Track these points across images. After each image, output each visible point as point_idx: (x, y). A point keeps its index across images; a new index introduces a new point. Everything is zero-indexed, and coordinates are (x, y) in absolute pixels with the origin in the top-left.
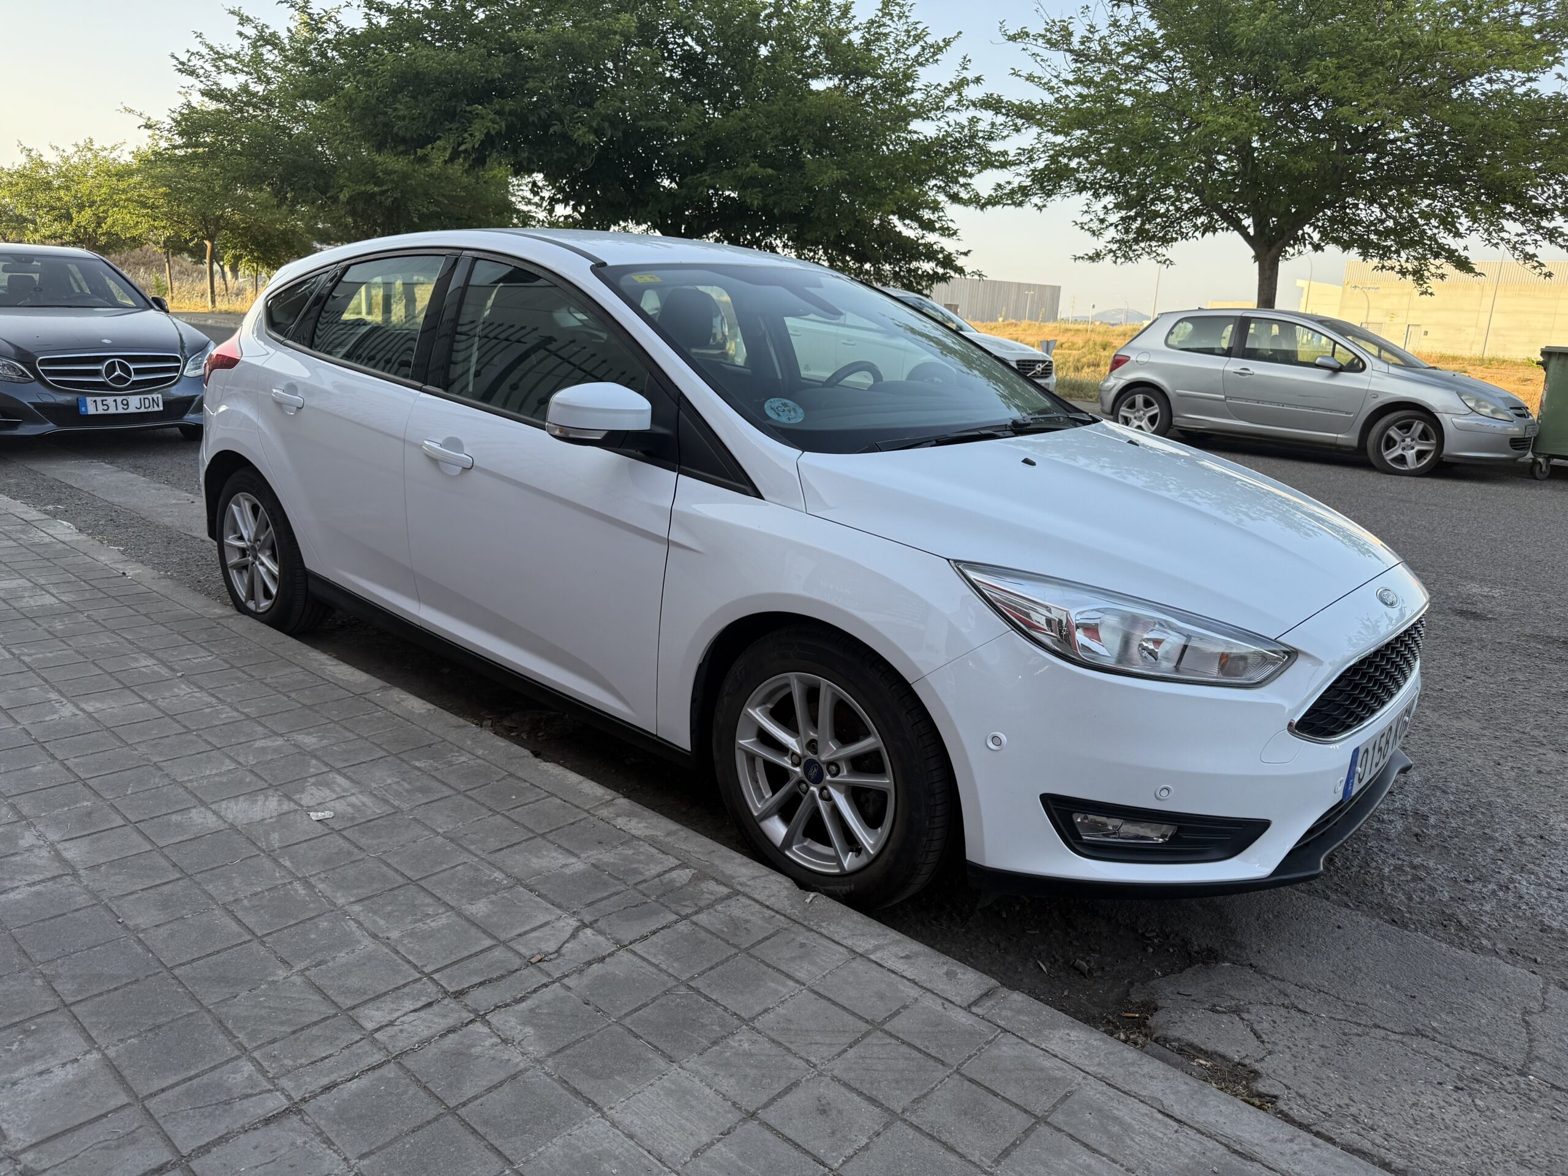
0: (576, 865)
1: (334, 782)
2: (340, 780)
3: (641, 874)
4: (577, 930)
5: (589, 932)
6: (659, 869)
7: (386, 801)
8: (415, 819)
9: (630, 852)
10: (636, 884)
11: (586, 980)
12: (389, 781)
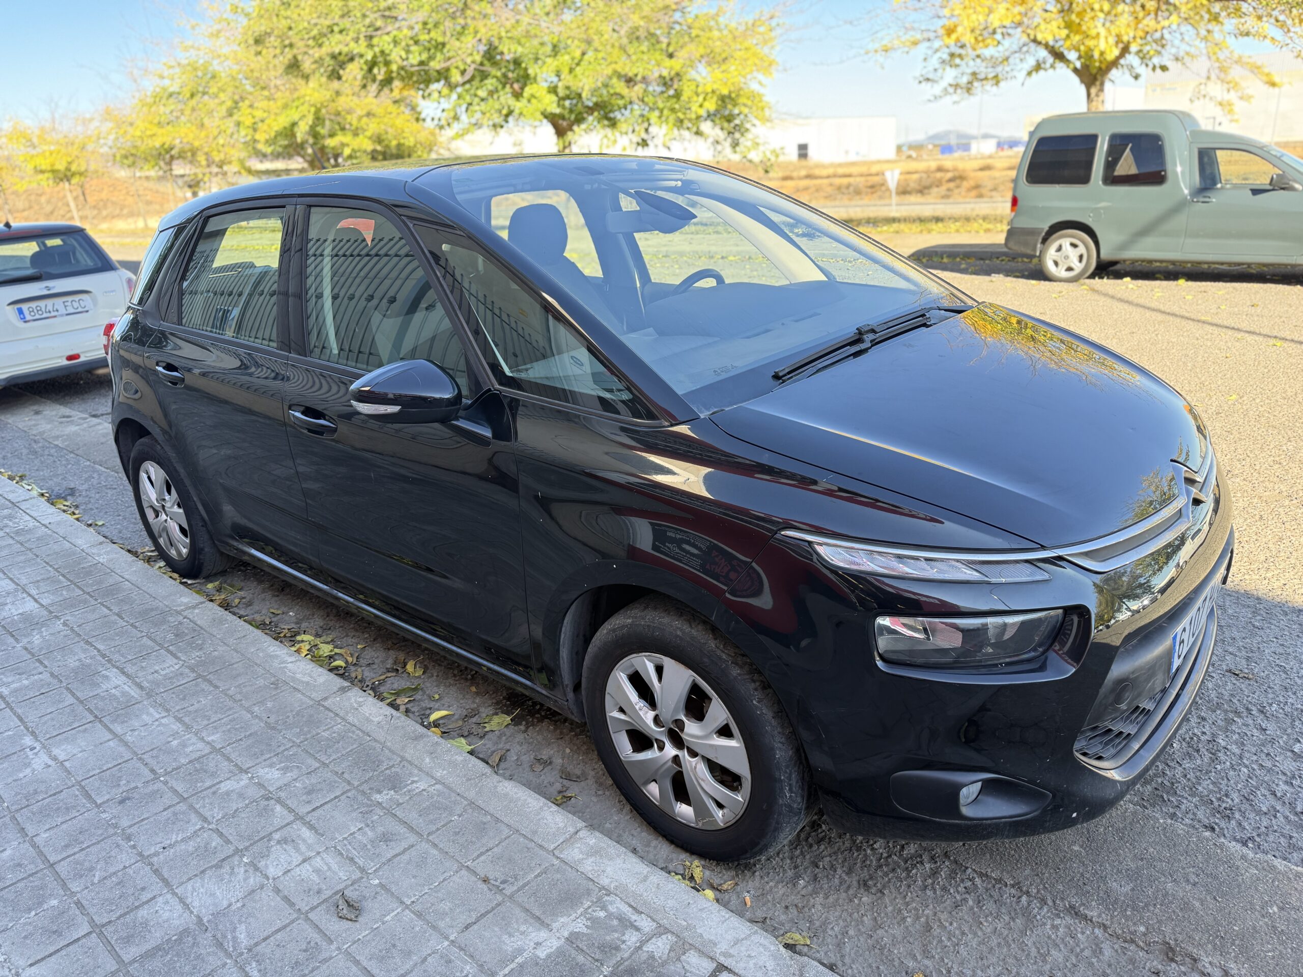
1: (299, 837)
2: (306, 833)
8: (381, 885)
12: (353, 829)
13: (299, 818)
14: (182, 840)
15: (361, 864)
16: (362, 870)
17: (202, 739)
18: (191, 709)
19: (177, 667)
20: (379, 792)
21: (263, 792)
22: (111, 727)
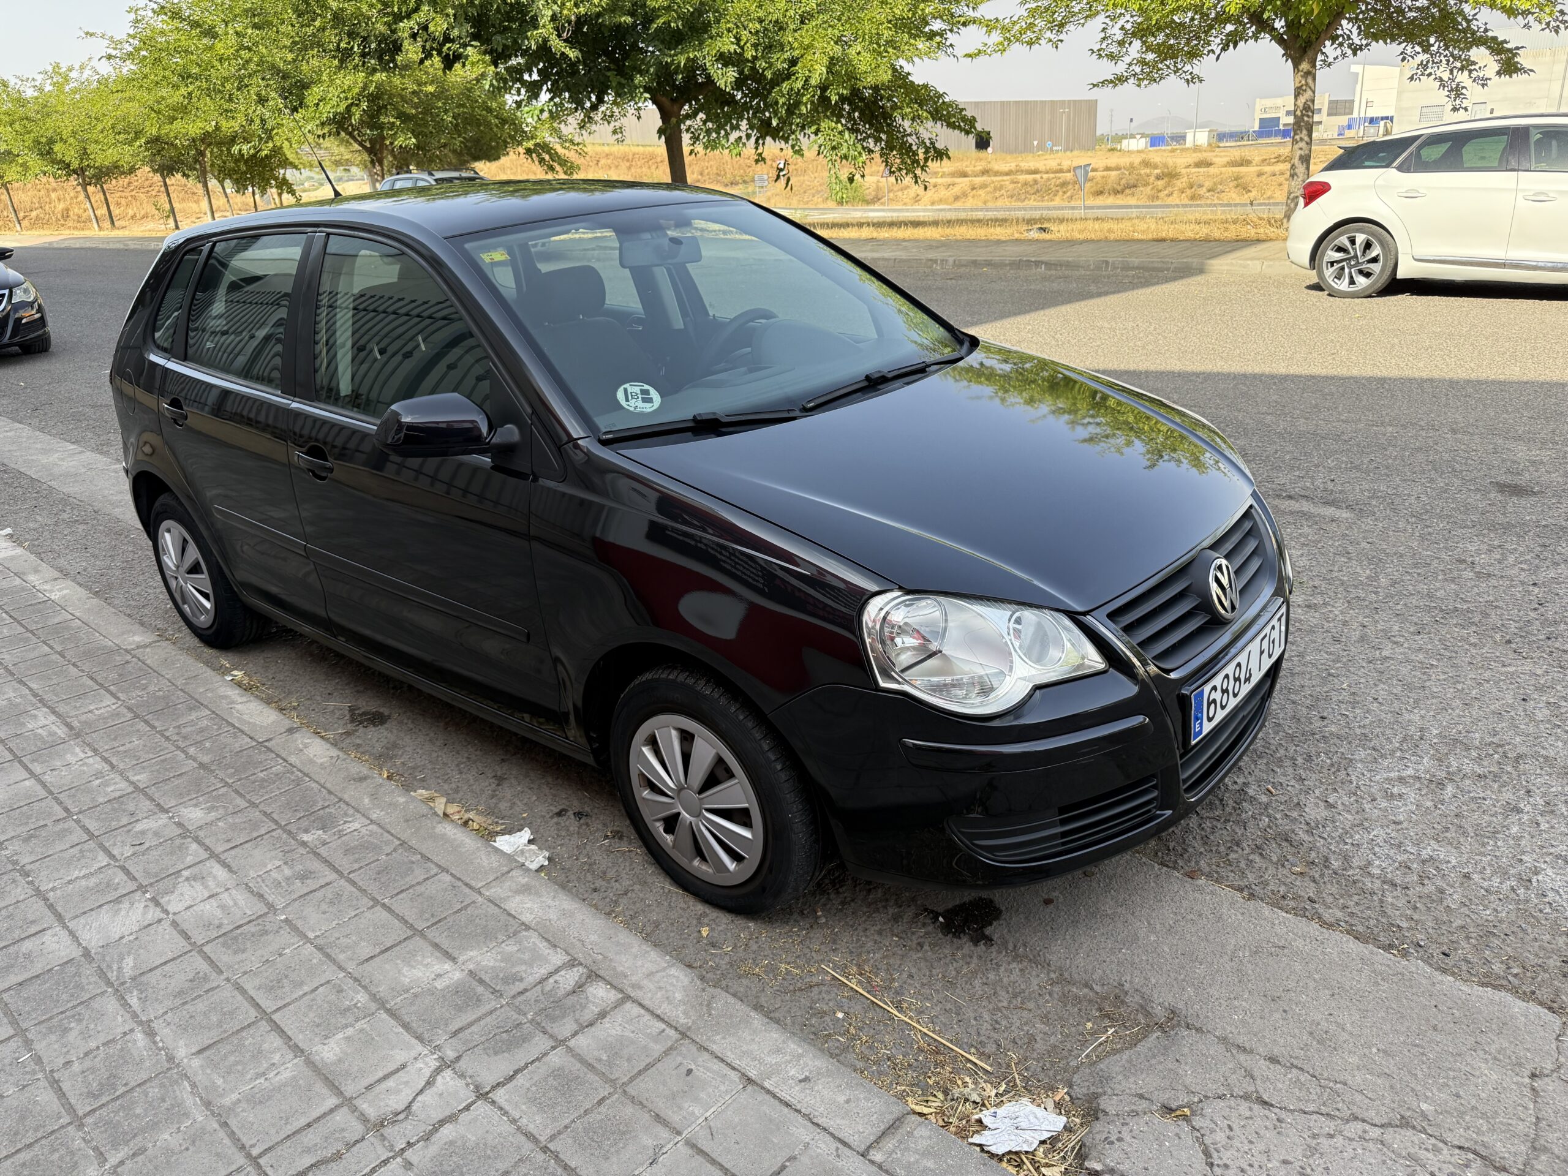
0: (451, 975)
1: (210, 875)
2: (216, 869)
3: (521, 980)
4: (438, 1071)
5: (448, 1073)
6: (543, 972)
7: (261, 897)
8: (286, 921)
9: (516, 948)
10: (514, 997)
11: (431, 1151)
12: (269, 867)
13: (213, 855)
14: (84, 877)
15: (270, 900)
16: (271, 907)
17: (127, 780)
18: (122, 748)
19: (114, 707)
20: (306, 831)
21: (181, 831)
22: (30, 766)
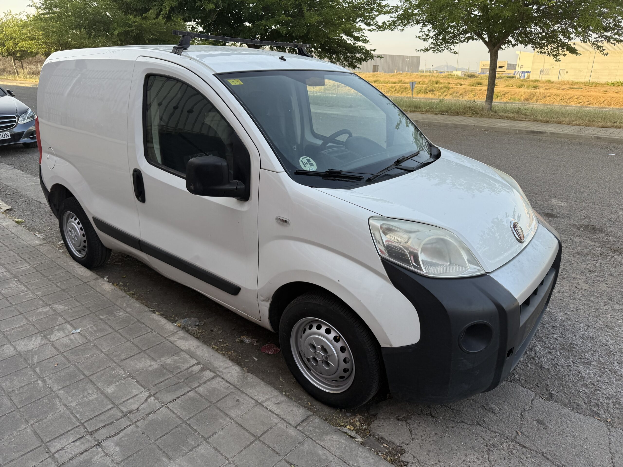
0: (155, 365)
1: (66, 328)
2: (69, 327)
3: (180, 368)
4: (149, 397)
5: (152, 398)
6: (188, 366)
7: (85, 337)
8: (95, 345)
9: (178, 358)
10: (177, 374)
11: (146, 422)
13: (67, 322)
15: (89, 338)
17: (34, 294)
18: (31, 282)
21: (55, 313)
